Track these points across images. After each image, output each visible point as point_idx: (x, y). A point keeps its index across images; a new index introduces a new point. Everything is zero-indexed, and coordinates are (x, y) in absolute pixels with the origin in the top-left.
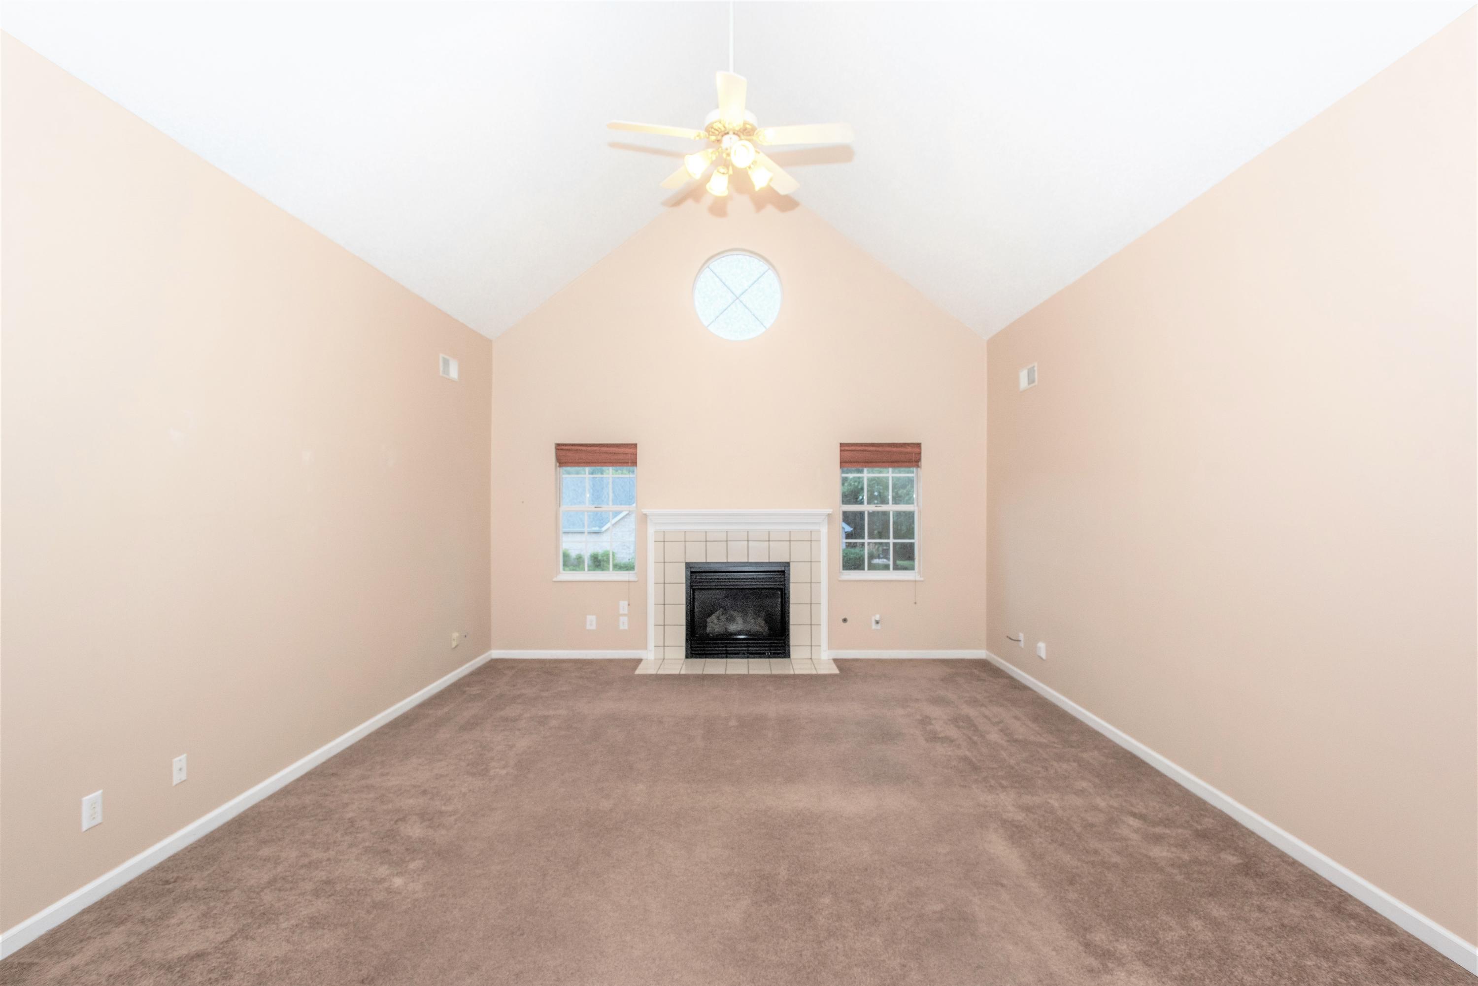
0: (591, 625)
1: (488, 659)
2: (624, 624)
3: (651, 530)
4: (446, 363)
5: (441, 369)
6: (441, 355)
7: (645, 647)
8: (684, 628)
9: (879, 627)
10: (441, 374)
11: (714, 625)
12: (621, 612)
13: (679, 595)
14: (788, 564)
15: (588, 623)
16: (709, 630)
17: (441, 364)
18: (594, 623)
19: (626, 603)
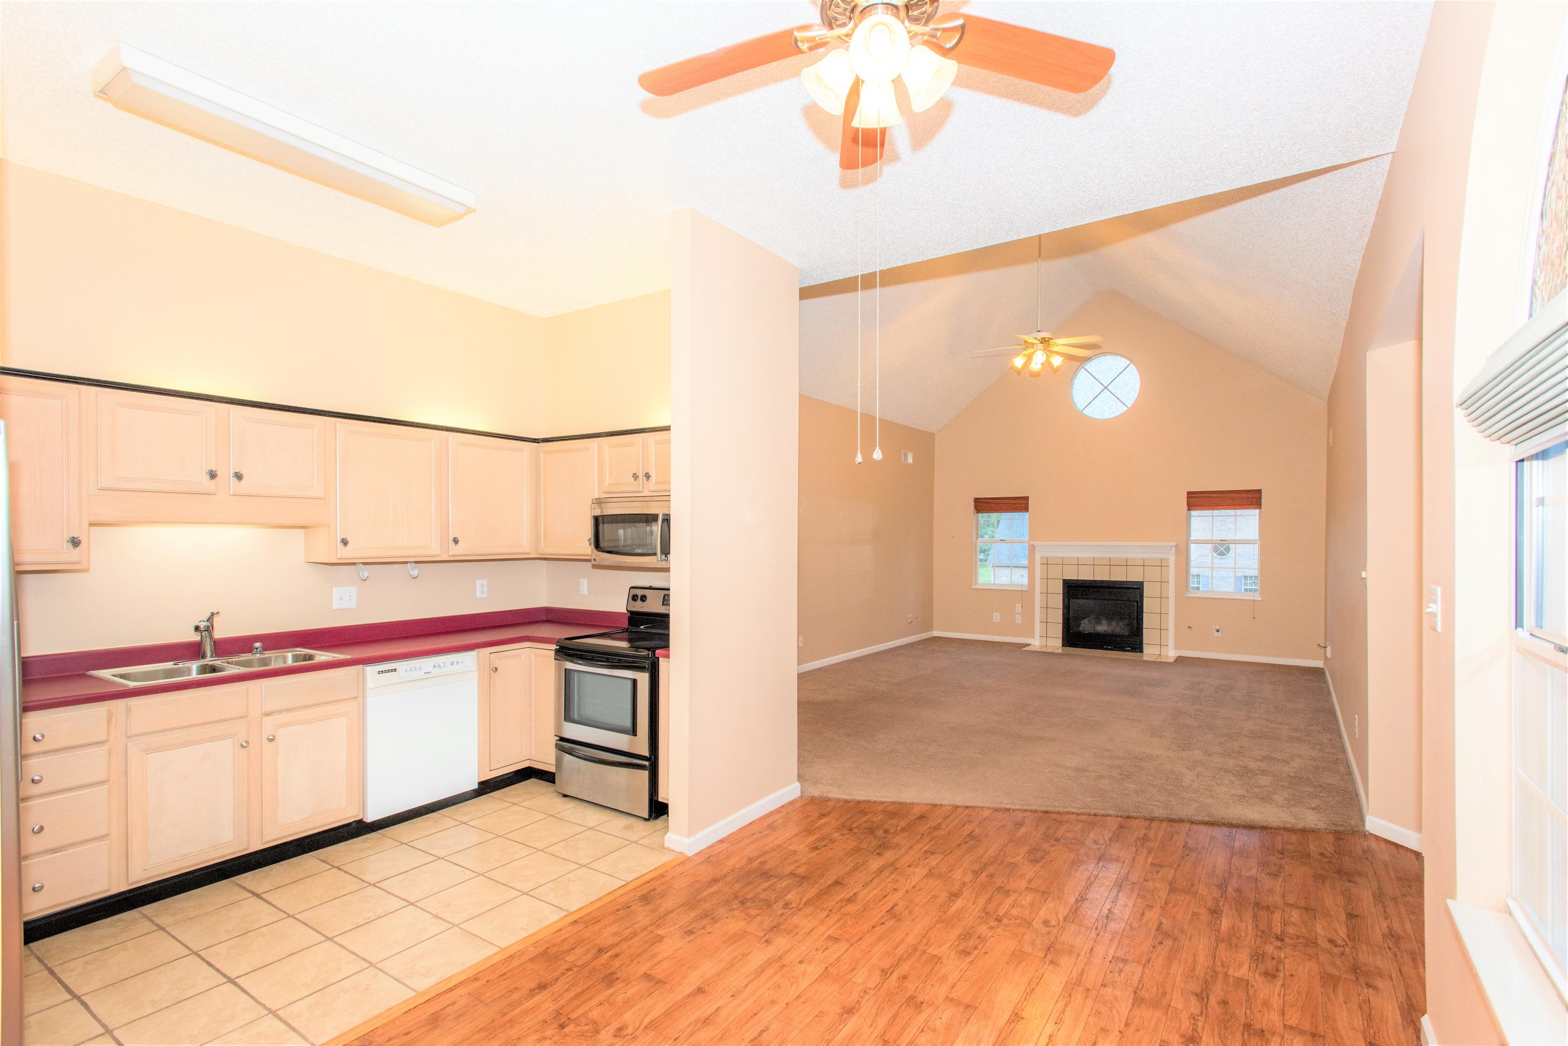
0: (996, 619)
1: (931, 636)
2: (1019, 619)
3: (1038, 557)
4: (906, 455)
5: (903, 459)
6: (903, 451)
7: (1033, 637)
8: (1061, 626)
9: (1219, 634)
10: (903, 461)
11: (1086, 626)
12: (1017, 611)
13: (1058, 601)
14: (1142, 582)
15: (995, 617)
16: (1081, 628)
17: (903, 456)
18: (999, 618)
19: (1020, 606)
